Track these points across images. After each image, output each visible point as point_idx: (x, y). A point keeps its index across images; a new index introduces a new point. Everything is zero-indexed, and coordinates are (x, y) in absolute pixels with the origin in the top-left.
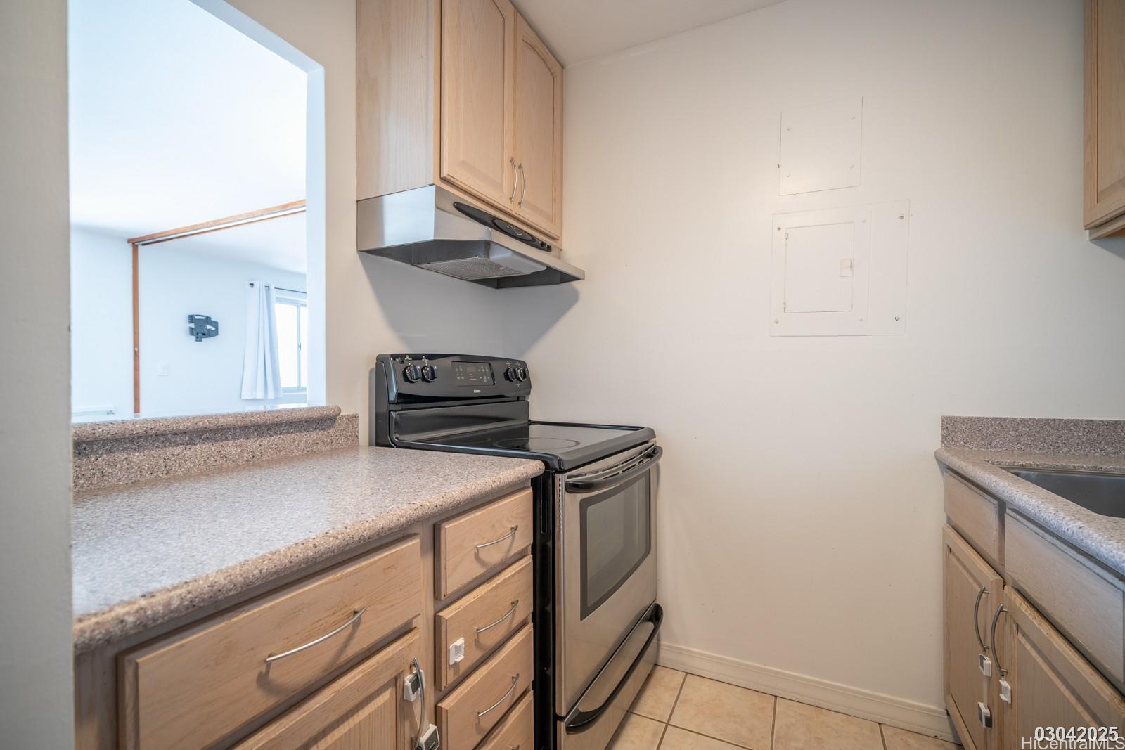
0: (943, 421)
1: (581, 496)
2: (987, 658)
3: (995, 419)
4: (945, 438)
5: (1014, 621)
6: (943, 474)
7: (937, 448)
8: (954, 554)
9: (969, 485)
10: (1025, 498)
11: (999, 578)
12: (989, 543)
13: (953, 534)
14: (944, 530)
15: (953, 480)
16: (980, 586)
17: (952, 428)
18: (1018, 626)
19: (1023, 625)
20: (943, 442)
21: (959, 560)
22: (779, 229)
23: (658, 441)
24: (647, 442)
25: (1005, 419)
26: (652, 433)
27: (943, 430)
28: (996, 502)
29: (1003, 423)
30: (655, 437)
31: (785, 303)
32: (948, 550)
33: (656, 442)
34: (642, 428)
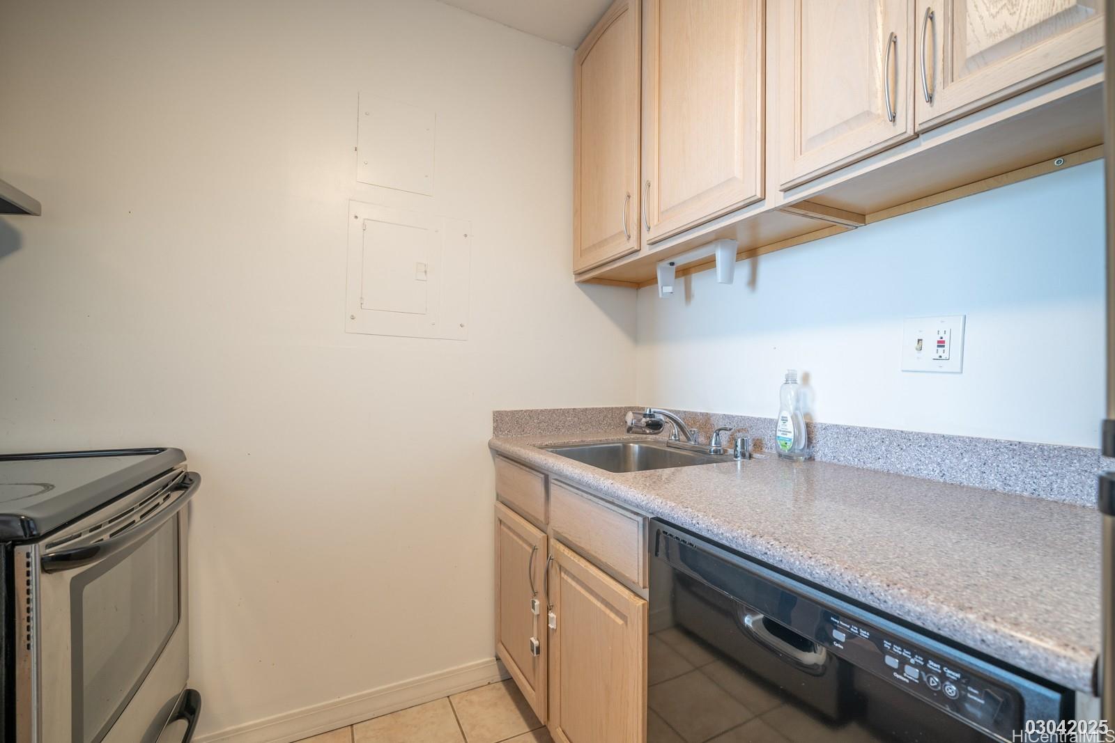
0: (494, 415)
1: (70, 574)
2: (536, 601)
3: (526, 411)
4: (495, 429)
5: (558, 564)
6: (494, 460)
7: (490, 438)
8: (505, 524)
9: (519, 465)
10: (570, 469)
11: (544, 534)
12: (537, 509)
13: (504, 508)
14: (495, 506)
15: (504, 463)
16: (530, 545)
17: (500, 419)
18: (560, 566)
19: (564, 564)
20: (494, 433)
21: (509, 528)
22: (356, 217)
23: (190, 466)
24: (171, 470)
25: (532, 411)
26: (180, 454)
27: (494, 423)
28: (543, 476)
29: (531, 414)
30: (185, 459)
31: (361, 298)
32: (499, 523)
33: (186, 465)
34: (162, 450)
